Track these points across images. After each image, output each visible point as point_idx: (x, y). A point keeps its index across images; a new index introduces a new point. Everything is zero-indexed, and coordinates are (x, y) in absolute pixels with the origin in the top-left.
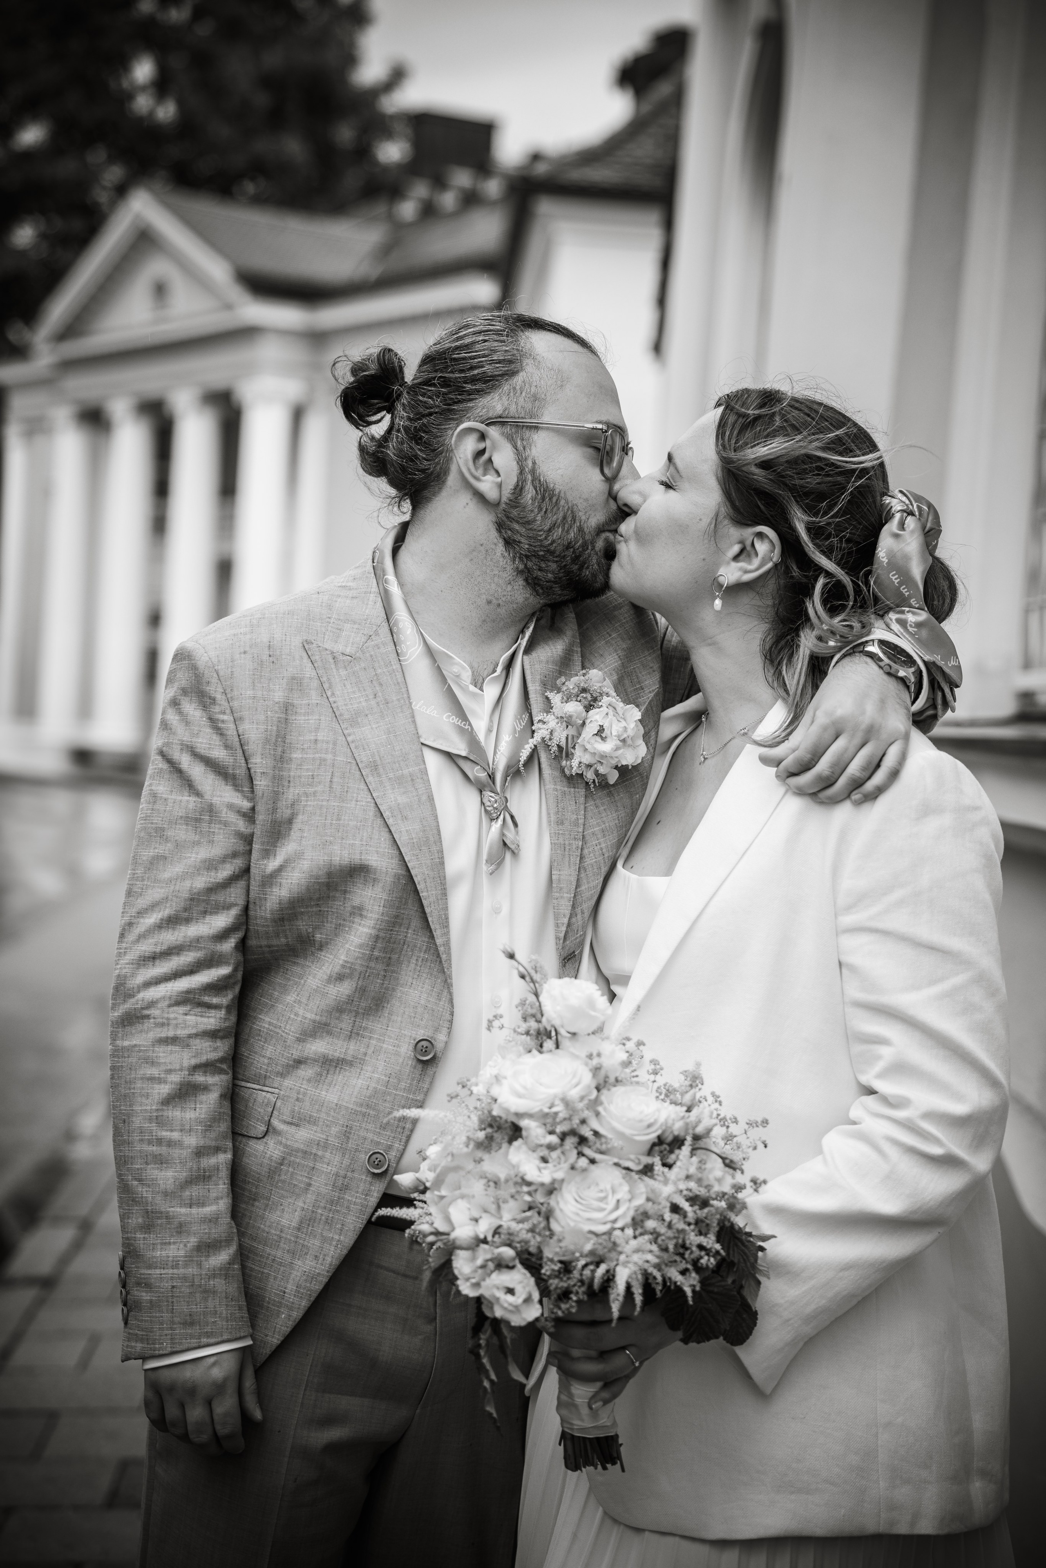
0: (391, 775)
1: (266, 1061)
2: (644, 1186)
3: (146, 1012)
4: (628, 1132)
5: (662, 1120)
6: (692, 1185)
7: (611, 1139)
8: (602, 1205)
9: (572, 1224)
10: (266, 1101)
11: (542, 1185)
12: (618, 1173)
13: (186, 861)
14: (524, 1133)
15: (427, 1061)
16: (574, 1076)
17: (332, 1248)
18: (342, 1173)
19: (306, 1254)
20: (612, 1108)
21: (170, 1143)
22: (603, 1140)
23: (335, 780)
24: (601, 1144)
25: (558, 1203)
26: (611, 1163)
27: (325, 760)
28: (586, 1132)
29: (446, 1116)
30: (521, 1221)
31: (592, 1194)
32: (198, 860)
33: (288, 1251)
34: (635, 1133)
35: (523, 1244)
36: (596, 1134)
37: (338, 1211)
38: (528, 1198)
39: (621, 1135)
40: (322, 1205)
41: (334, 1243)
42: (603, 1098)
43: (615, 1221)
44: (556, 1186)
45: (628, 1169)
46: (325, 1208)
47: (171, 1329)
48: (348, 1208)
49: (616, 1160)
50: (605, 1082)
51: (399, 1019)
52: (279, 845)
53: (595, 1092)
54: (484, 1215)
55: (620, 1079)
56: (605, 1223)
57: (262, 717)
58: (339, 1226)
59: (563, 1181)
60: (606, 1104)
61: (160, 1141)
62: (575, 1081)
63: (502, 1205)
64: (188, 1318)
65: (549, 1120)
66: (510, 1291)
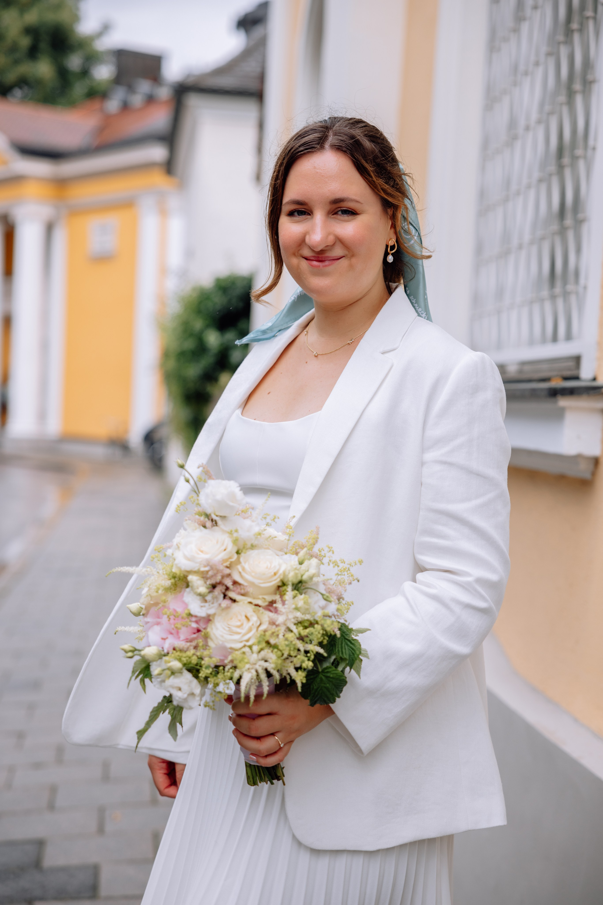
2: (267, 615)
4: (256, 581)
5: (281, 571)
6: (299, 614)
7: (246, 586)
8: (239, 630)
9: (221, 643)
11: (204, 618)
12: (251, 608)
14: (190, 584)
16: (223, 544)
20: (246, 566)
22: (242, 587)
24: (241, 589)
25: (212, 629)
26: (246, 602)
28: (229, 583)
29: (147, 571)
30: (191, 641)
31: (235, 622)
34: (262, 581)
35: (187, 658)
36: (235, 583)
38: (194, 625)
39: (252, 584)
42: (242, 560)
43: (247, 641)
44: (211, 618)
45: (256, 605)
49: (250, 600)
50: (244, 547)
53: (236, 556)
54: (170, 636)
55: (254, 544)
56: (241, 642)
59: (214, 614)
60: (243, 564)
62: (223, 548)
63: (179, 631)
65: (204, 575)
66: (180, 689)
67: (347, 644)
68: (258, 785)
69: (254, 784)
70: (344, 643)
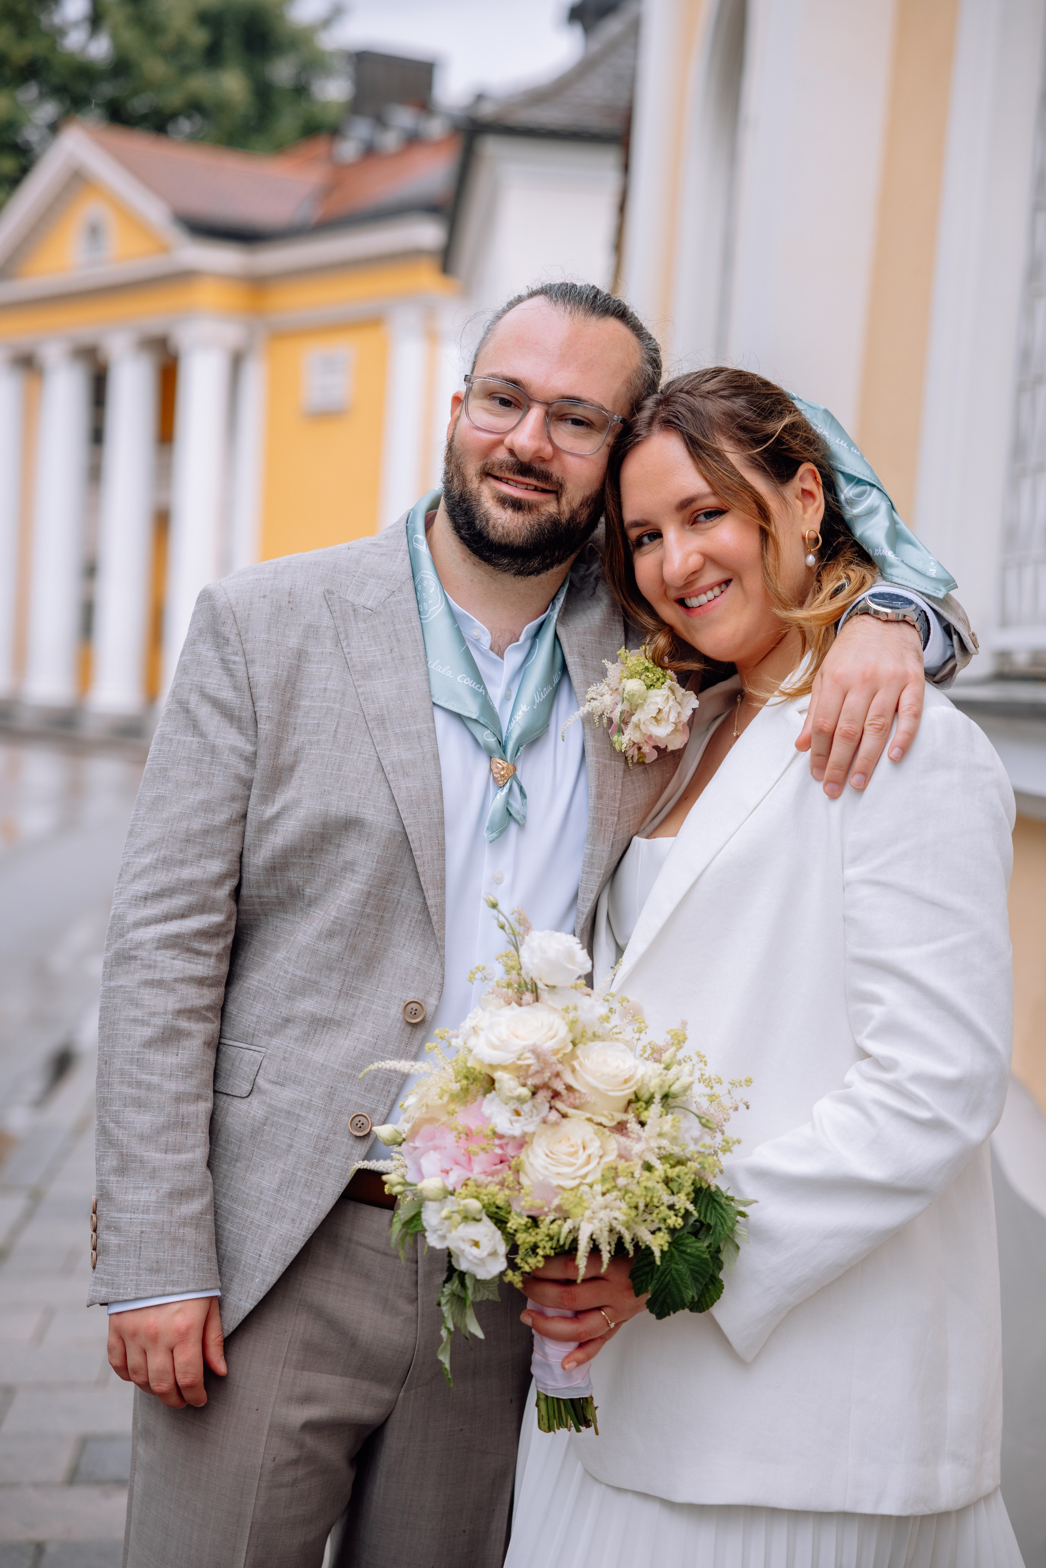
0: (398, 730)
1: (255, 1019)
2: (615, 1142)
3: (134, 953)
4: (601, 1087)
5: (638, 1076)
6: (664, 1142)
7: (585, 1094)
8: (572, 1160)
9: (541, 1178)
10: (252, 1059)
11: (514, 1138)
12: (590, 1128)
13: (184, 801)
14: (497, 1085)
15: (416, 1024)
16: (550, 1028)
17: (310, 1212)
18: (324, 1135)
19: (284, 1217)
20: (587, 1063)
21: (149, 1087)
22: (577, 1095)
23: (340, 730)
24: (575, 1099)
25: (528, 1156)
26: (583, 1118)
27: (332, 709)
28: (559, 1086)
29: (422, 1068)
30: (492, 1174)
31: (563, 1148)
32: (196, 801)
33: (266, 1214)
34: (610, 1088)
35: (490, 1196)
36: (569, 1088)
37: (317, 1174)
38: (498, 1151)
39: (595, 1089)
40: (302, 1167)
41: (312, 1207)
42: (579, 1052)
43: (585, 1176)
44: (527, 1139)
45: (600, 1124)
46: (305, 1170)
47: (137, 1274)
48: (328, 1171)
49: (588, 1115)
50: (582, 1036)
51: (390, 980)
52: (278, 791)
53: (571, 1046)
54: (455, 1167)
55: (597, 1033)
56: (574, 1179)
57: (274, 662)
58: (318, 1190)
59: (534, 1134)
60: (581, 1058)
61: (139, 1084)
62: (551, 1033)
63: (473, 1158)
64: (154, 1264)
65: (521, 1072)
66: (476, 1244)
67: (715, 1208)
68: (554, 1432)
69: (550, 1429)
70: (710, 1206)
